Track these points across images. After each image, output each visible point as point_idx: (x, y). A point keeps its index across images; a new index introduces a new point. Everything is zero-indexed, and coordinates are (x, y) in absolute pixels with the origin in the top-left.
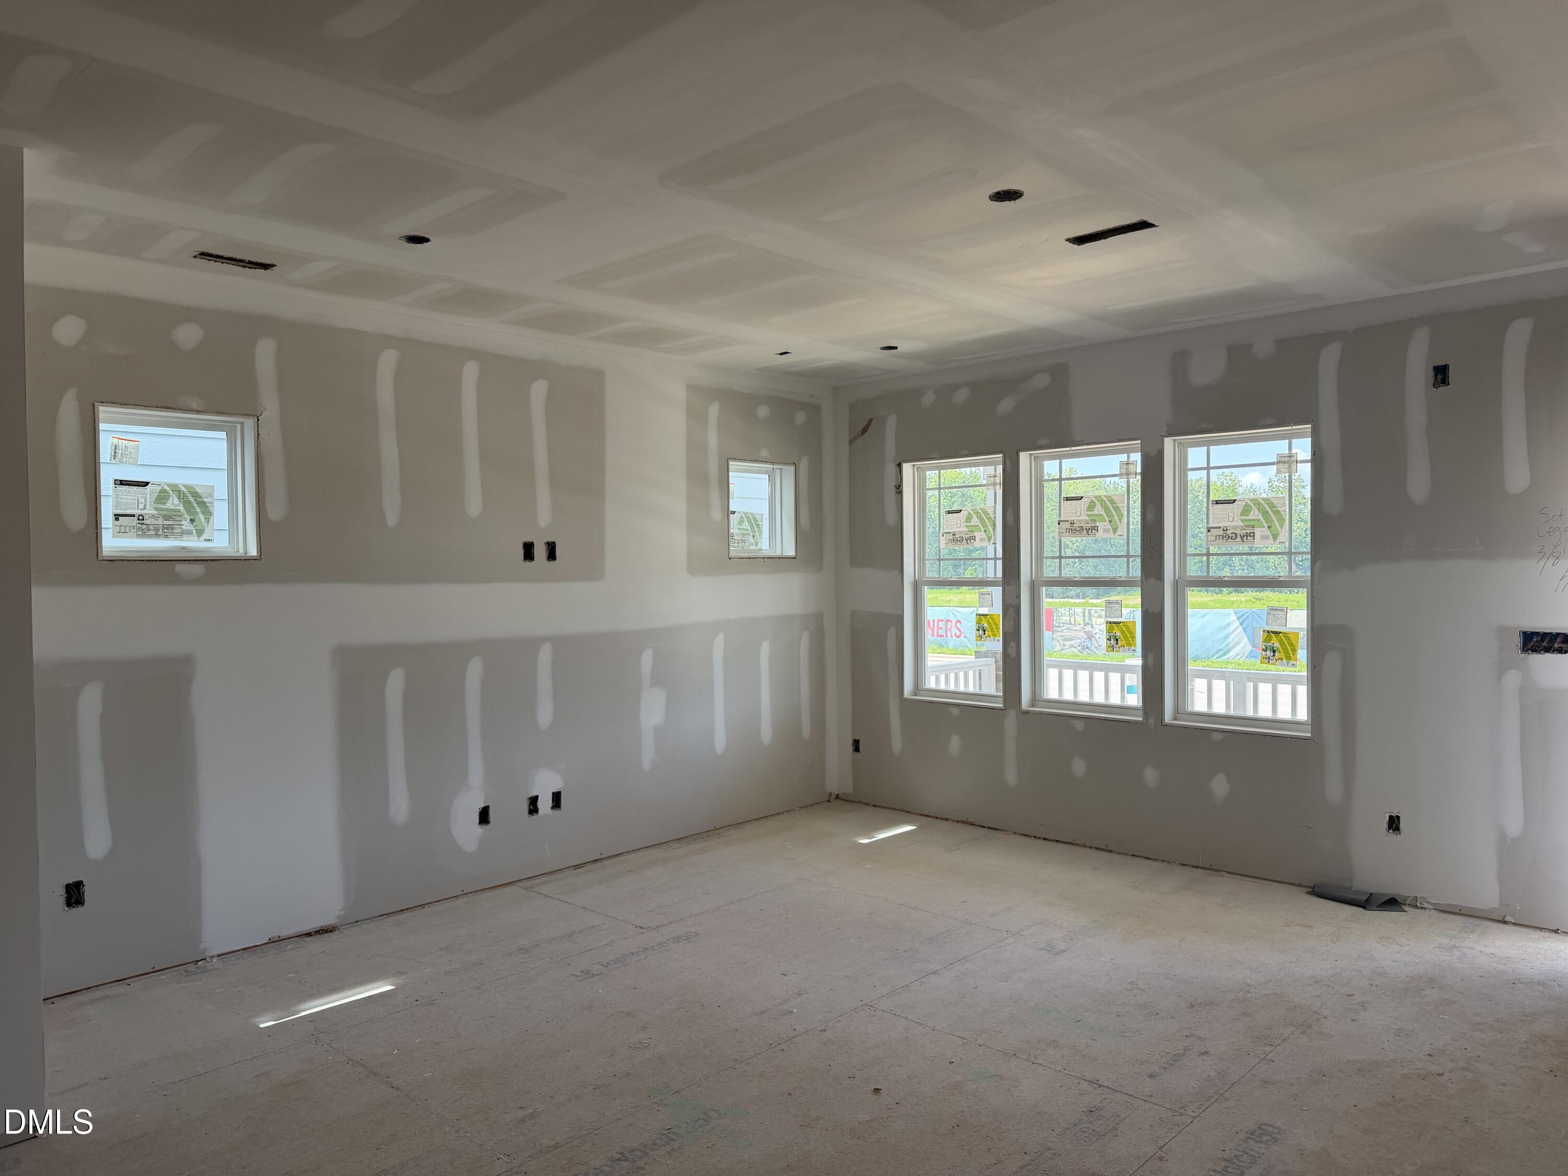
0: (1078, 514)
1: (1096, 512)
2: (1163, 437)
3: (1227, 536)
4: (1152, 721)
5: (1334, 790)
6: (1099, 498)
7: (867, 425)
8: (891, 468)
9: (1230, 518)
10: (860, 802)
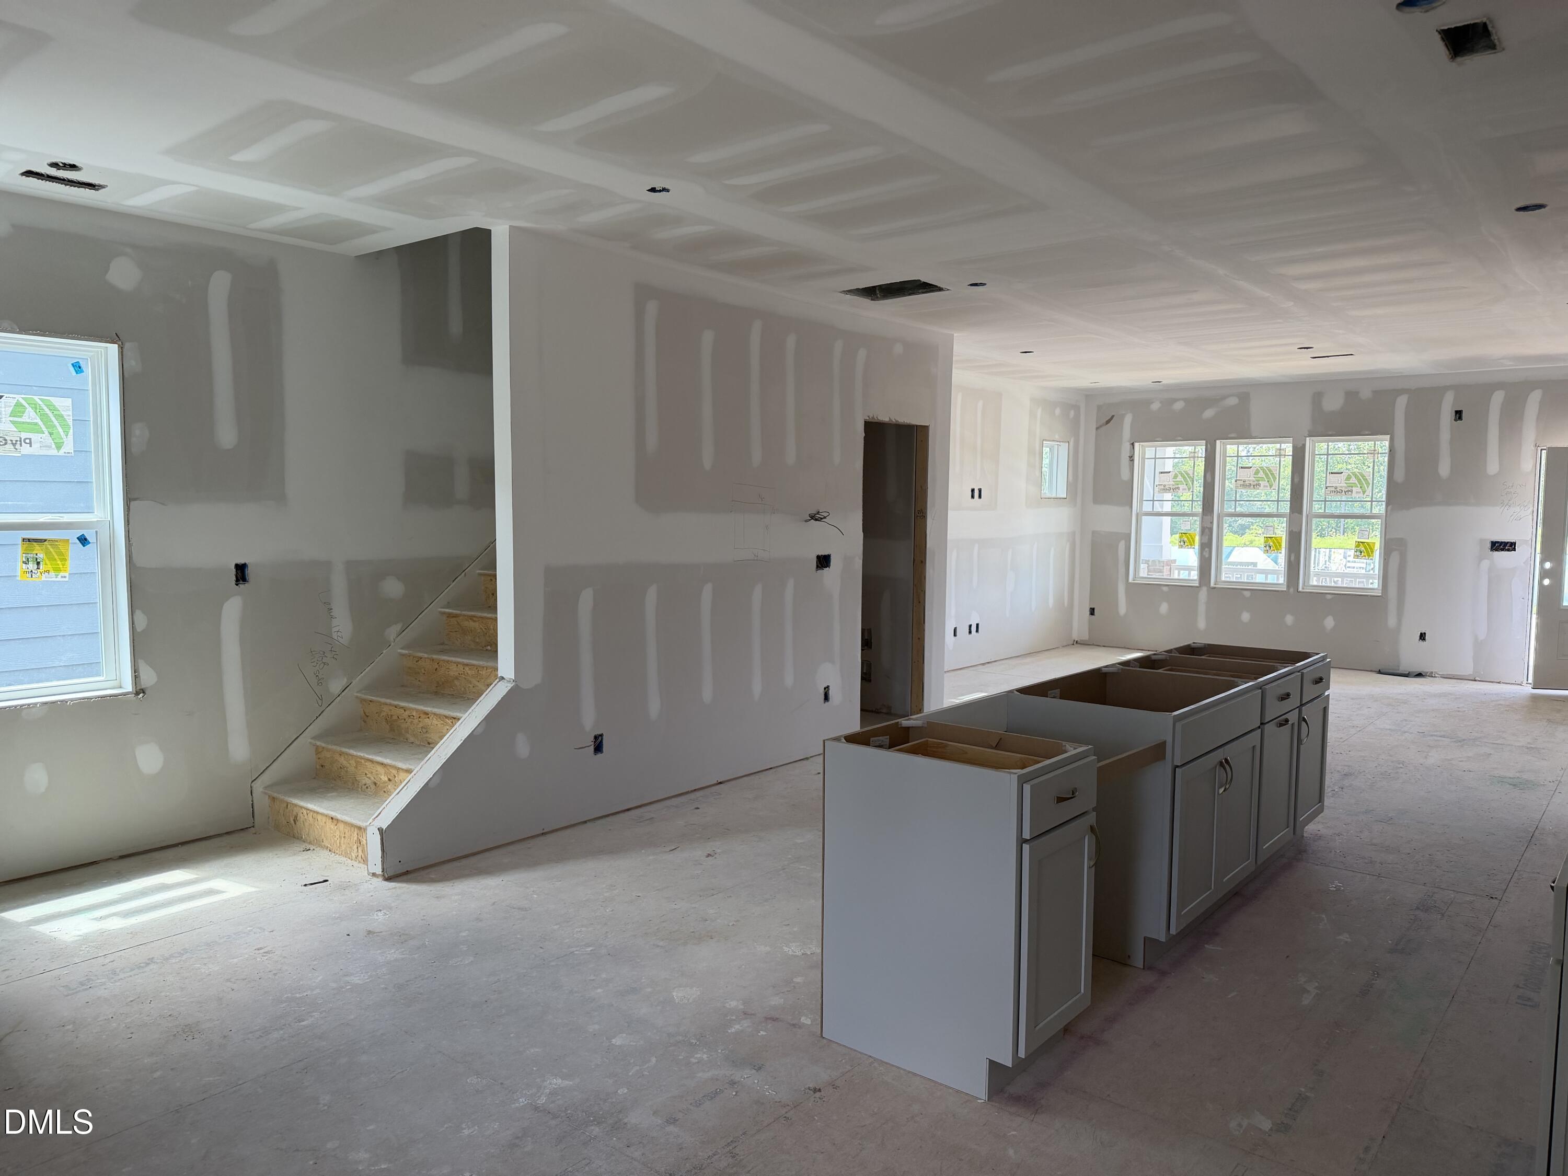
0: (1249, 476)
1: (1259, 476)
2: (1306, 437)
3: (1337, 491)
4: (1292, 590)
5: (1392, 621)
6: (1262, 468)
7: (1109, 419)
8: (1126, 446)
9: (1338, 482)
10: (1093, 645)
